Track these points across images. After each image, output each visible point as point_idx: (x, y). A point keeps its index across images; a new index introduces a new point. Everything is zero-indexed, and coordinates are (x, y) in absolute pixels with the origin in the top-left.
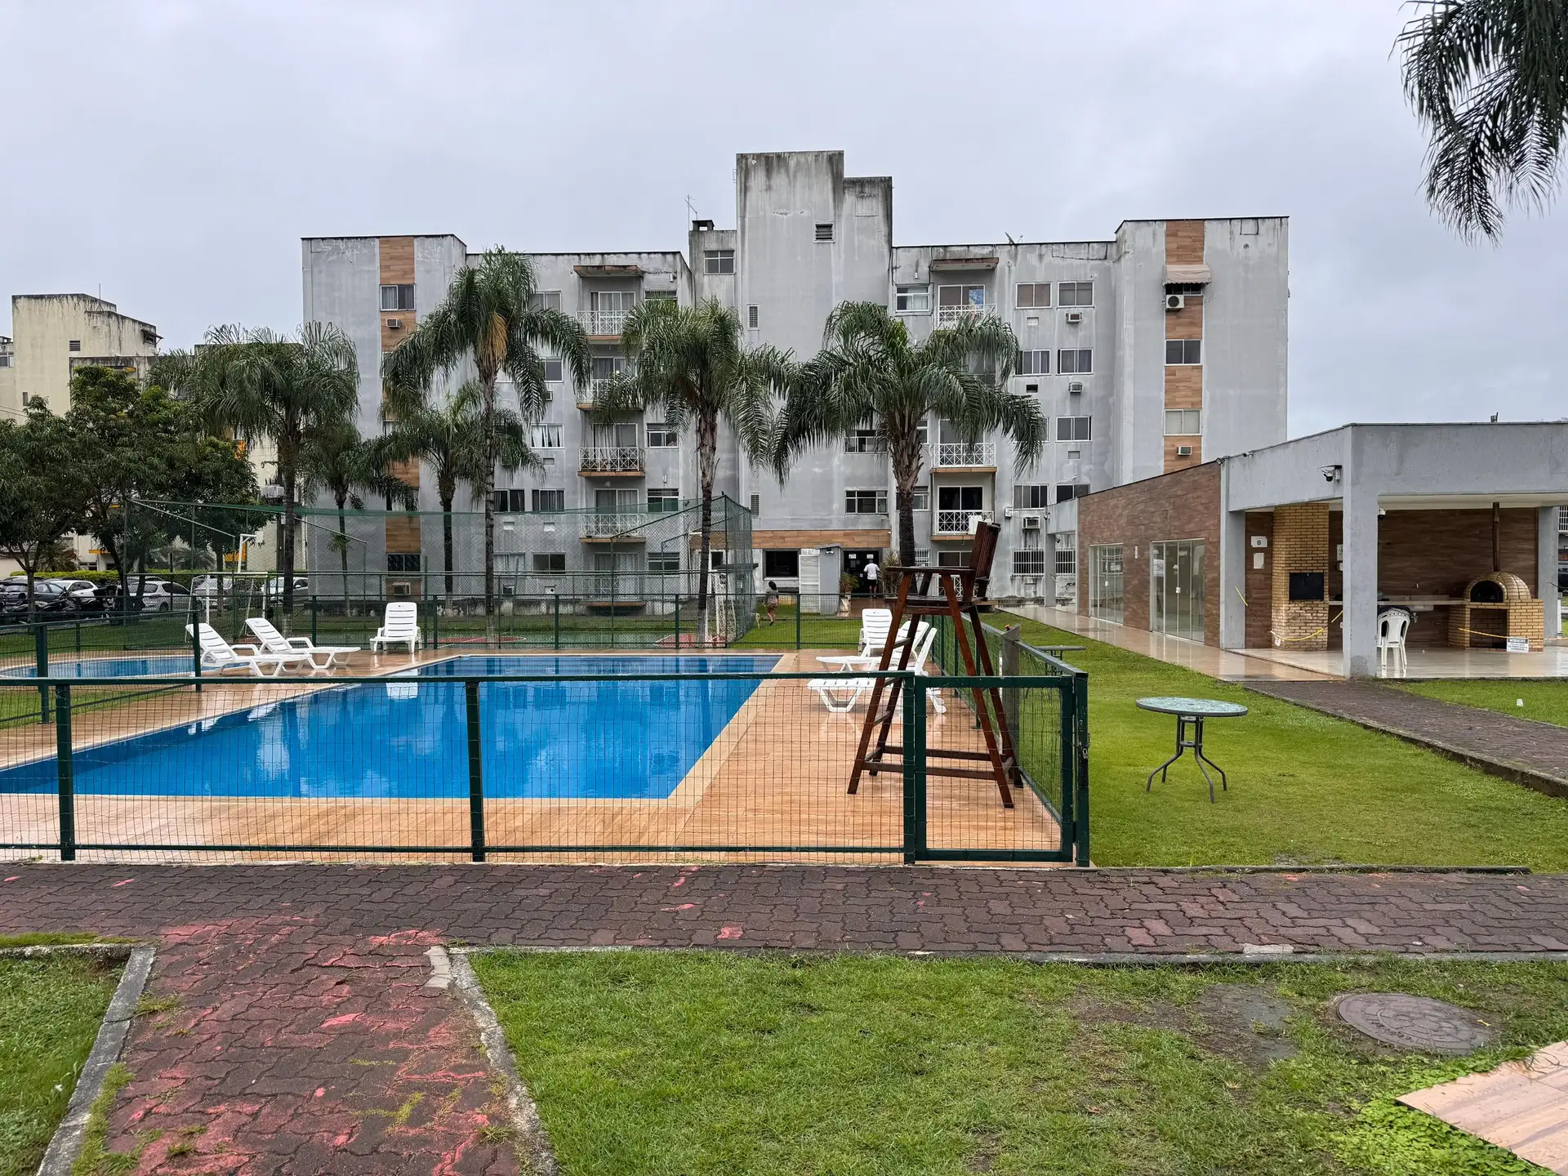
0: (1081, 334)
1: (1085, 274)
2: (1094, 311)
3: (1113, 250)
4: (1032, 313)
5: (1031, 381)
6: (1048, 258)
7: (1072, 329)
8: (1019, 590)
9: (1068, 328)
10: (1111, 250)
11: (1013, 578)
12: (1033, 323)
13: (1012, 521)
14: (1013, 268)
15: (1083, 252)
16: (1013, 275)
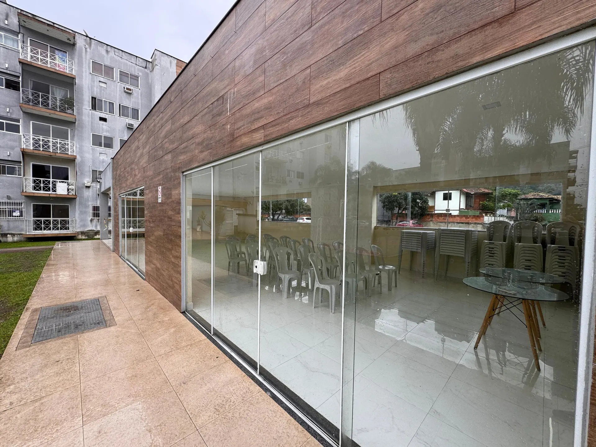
0: (133, 100)
1: (135, 71)
2: (140, 91)
3: (149, 66)
4: (102, 80)
5: (103, 116)
6: (112, 54)
7: (128, 96)
8: (96, 226)
9: (125, 94)
10: (149, 65)
11: (91, 220)
12: (103, 85)
13: (91, 189)
14: (88, 50)
15: (133, 59)
16: (88, 53)
